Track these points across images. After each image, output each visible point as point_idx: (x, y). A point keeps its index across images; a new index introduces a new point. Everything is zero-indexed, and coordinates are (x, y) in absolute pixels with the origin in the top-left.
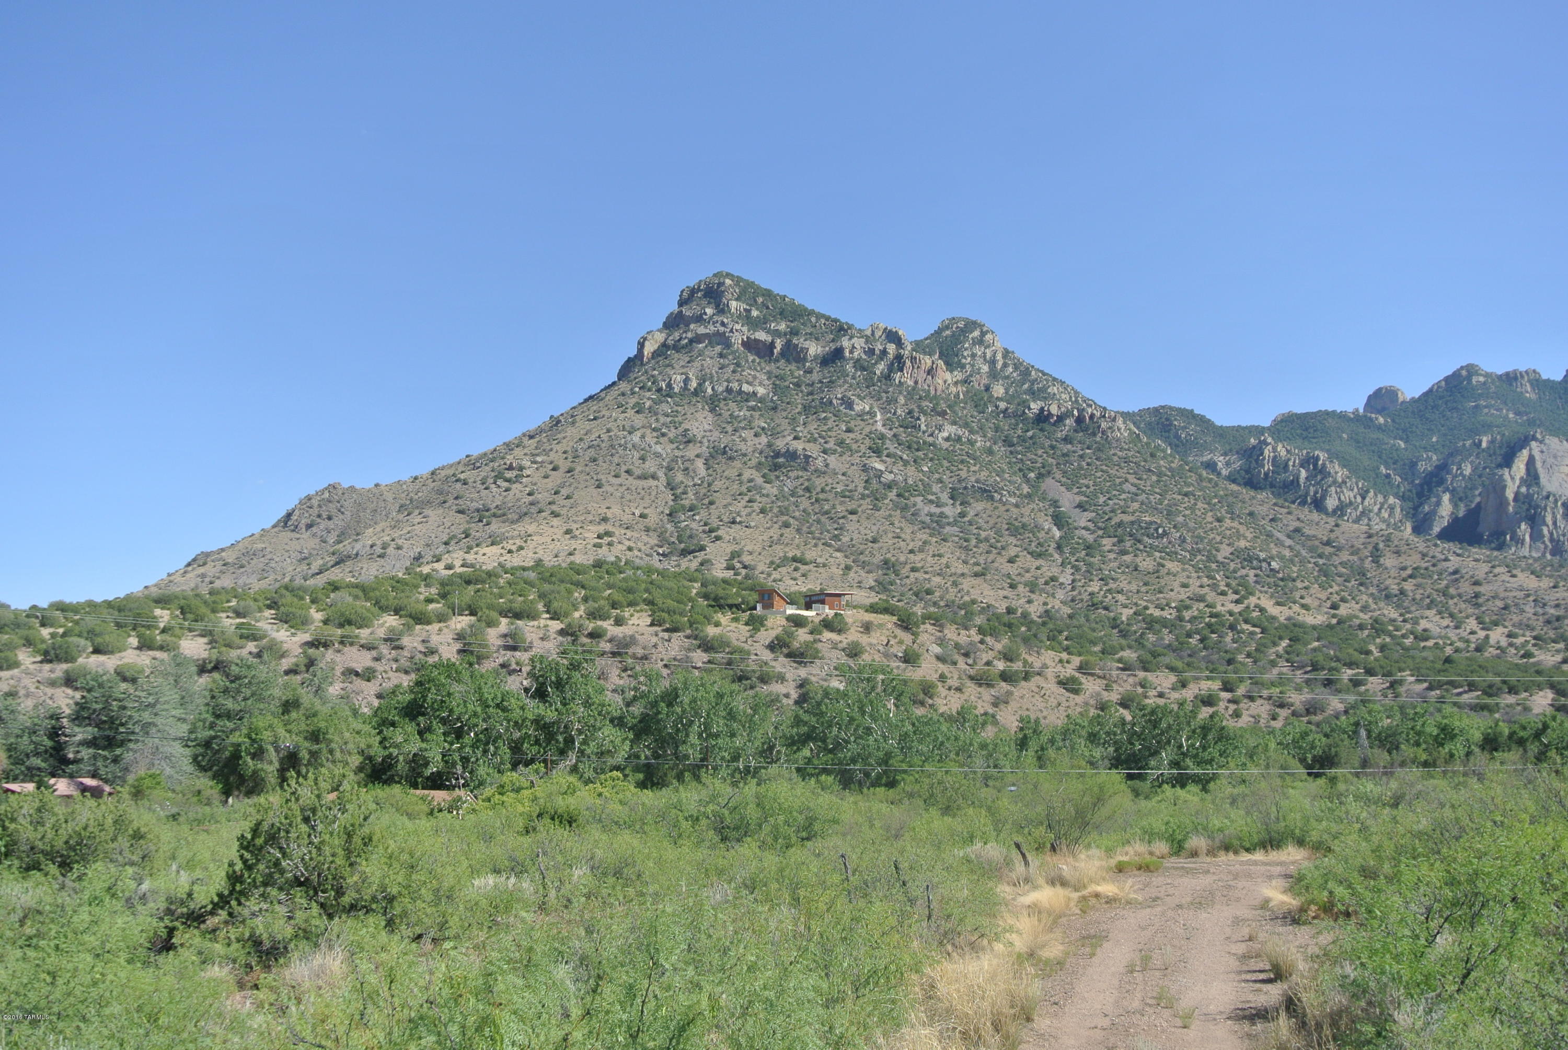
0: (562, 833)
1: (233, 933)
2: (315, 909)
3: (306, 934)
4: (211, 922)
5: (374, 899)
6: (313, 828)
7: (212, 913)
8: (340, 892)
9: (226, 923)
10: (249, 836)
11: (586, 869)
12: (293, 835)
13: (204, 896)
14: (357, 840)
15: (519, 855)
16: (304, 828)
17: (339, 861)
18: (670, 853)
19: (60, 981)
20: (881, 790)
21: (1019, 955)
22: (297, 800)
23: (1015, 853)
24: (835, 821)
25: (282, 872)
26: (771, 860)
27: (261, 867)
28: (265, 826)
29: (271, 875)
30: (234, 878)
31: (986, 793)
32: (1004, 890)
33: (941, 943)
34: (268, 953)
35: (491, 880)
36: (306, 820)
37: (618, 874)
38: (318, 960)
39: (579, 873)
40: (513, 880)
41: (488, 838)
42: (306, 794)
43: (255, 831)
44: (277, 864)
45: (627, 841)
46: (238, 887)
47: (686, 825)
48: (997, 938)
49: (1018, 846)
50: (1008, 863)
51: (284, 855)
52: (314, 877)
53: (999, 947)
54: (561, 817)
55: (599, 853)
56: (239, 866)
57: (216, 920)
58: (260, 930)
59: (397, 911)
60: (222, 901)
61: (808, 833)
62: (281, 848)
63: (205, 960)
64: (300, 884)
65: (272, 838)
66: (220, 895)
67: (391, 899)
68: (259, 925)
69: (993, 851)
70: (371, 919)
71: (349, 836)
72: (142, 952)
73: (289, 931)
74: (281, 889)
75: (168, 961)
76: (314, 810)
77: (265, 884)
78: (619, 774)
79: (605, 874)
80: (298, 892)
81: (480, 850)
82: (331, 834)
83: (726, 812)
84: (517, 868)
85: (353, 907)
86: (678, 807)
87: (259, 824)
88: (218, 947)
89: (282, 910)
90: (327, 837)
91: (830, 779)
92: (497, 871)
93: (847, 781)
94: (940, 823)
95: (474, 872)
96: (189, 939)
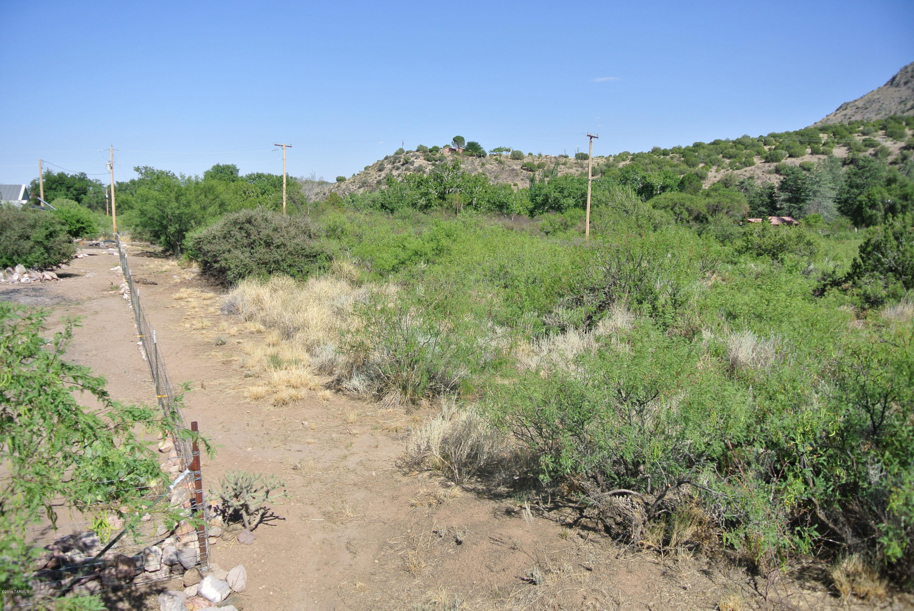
1: (856, 291)
2: (899, 284)
3: (895, 296)
4: (845, 286)
6: (901, 243)
7: (845, 282)
9: (852, 287)
10: (864, 246)
12: (888, 246)
13: (840, 274)
16: (895, 243)
19: (771, 304)
22: (893, 228)
25: (882, 264)
27: (870, 261)
28: (873, 242)
29: (876, 266)
30: (855, 266)
34: (873, 303)
36: (897, 238)
38: (900, 308)
42: (898, 225)
43: (868, 244)
44: (879, 260)
46: (858, 270)
51: (884, 256)
52: (900, 268)
56: (859, 260)
57: (847, 285)
58: (869, 291)
60: (849, 277)
62: (882, 253)
63: (841, 304)
64: (893, 271)
65: (877, 247)
66: (848, 274)
68: (869, 289)
72: (809, 295)
73: (884, 293)
74: (881, 273)
75: (821, 301)
76: (902, 234)
77: (873, 270)
80: (890, 275)
82: (911, 246)
87: (869, 240)
88: (847, 298)
89: (881, 283)
90: (908, 248)
96: (833, 293)
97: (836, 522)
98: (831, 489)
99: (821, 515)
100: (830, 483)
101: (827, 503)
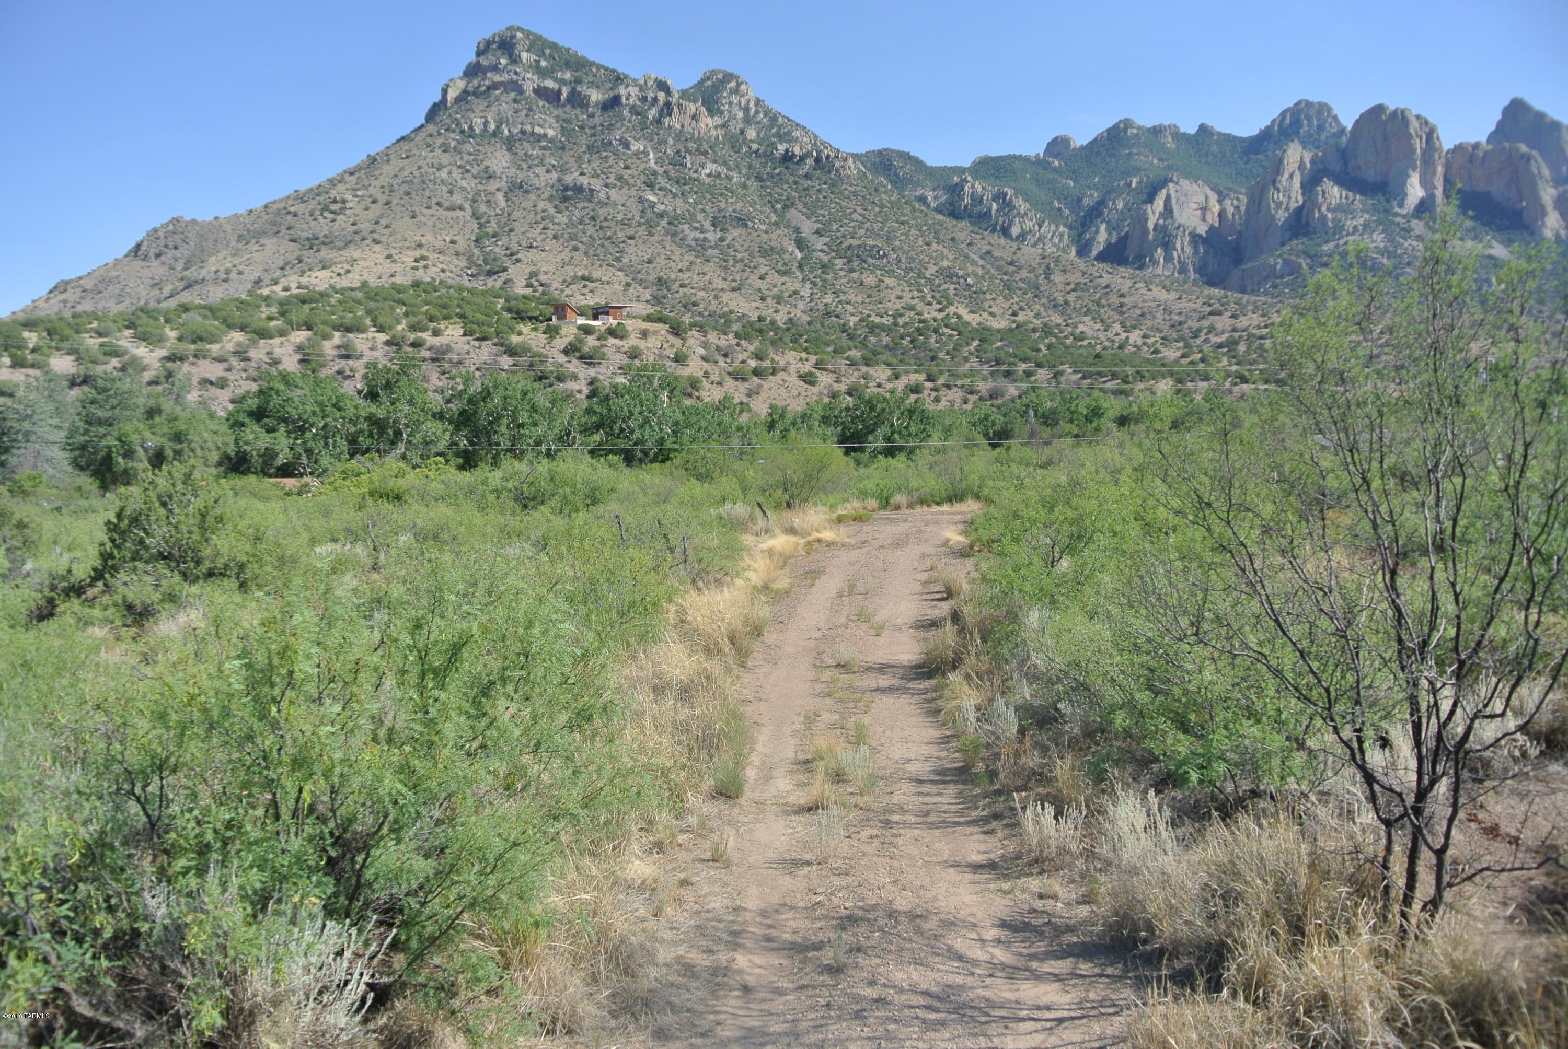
0: (386, 507)
1: (106, 599)
2: (177, 578)
3: (172, 598)
4: (90, 593)
5: (226, 566)
6: (171, 511)
7: (91, 585)
8: (198, 562)
9: (103, 592)
10: (115, 520)
11: (410, 535)
12: (153, 518)
13: (81, 572)
14: (210, 520)
15: (353, 526)
16: (162, 512)
17: (196, 537)
18: (477, 519)
20: (656, 465)
21: (755, 587)
22: (156, 487)
23: (757, 509)
24: (612, 490)
25: (147, 548)
26: (559, 522)
27: (128, 545)
28: (128, 512)
29: (137, 551)
30: (106, 557)
31: (737, 465)
32: (748, 539)
33: (694, 582)
34: (140, 614)
35: (330, 546)
36: (164, 504)
37: (435, 537)
38: (182, 619)
39: (404, 539)
40: (348, 546)
41: (326, 514)
42: (162, 482)
43: (119, 516)
44: (142, 542)
45: (443, 511)
46: (110, 563)
47: (491, 498)
48: (738, 575)
49: (759, 505)
50: (752, 518)
51: (147, 533)
52: (175, 552)
53: (739, 582)
54: (388, 495)
55: (420, 523)
56: (109, 545)
57: (96, 590)
58: (130, 597)
59: (248, 574)
60: (98, 575)
61: (593, 499)
62: (145, 530)
63: (88, 623)
64: (165, 558)
65: (135, 521)
66: (95, 570)
67: (242, 567)
68: (132, 596)
69: (740, 509)
70: (226, 581)
71: (203, 516)
72: (23, 619)
73: (157, 597)
74: (146, 562)
75: (50, 626)
76: (170, 497)
77: (133, 559)
78: (439, 458)
79: (425, 539)
80: (161, 565)
81: (318, 524)
82: (187, 515)
83: (525, 486)
84: (353, 536)
85: (210, 574)
86: (485, 483)
87: (122, 509)
88: (97, 612)
89: (149, 579)
90: (182, 518)
91: (616, 458)
92: (335, 540)
93: (629, 458)
94: (698, 489)
95: (313, 542)
96: (70, 608)
98: (89, 955)
99: (82, 1007)
100: (86, 946)
101: (90, 981)
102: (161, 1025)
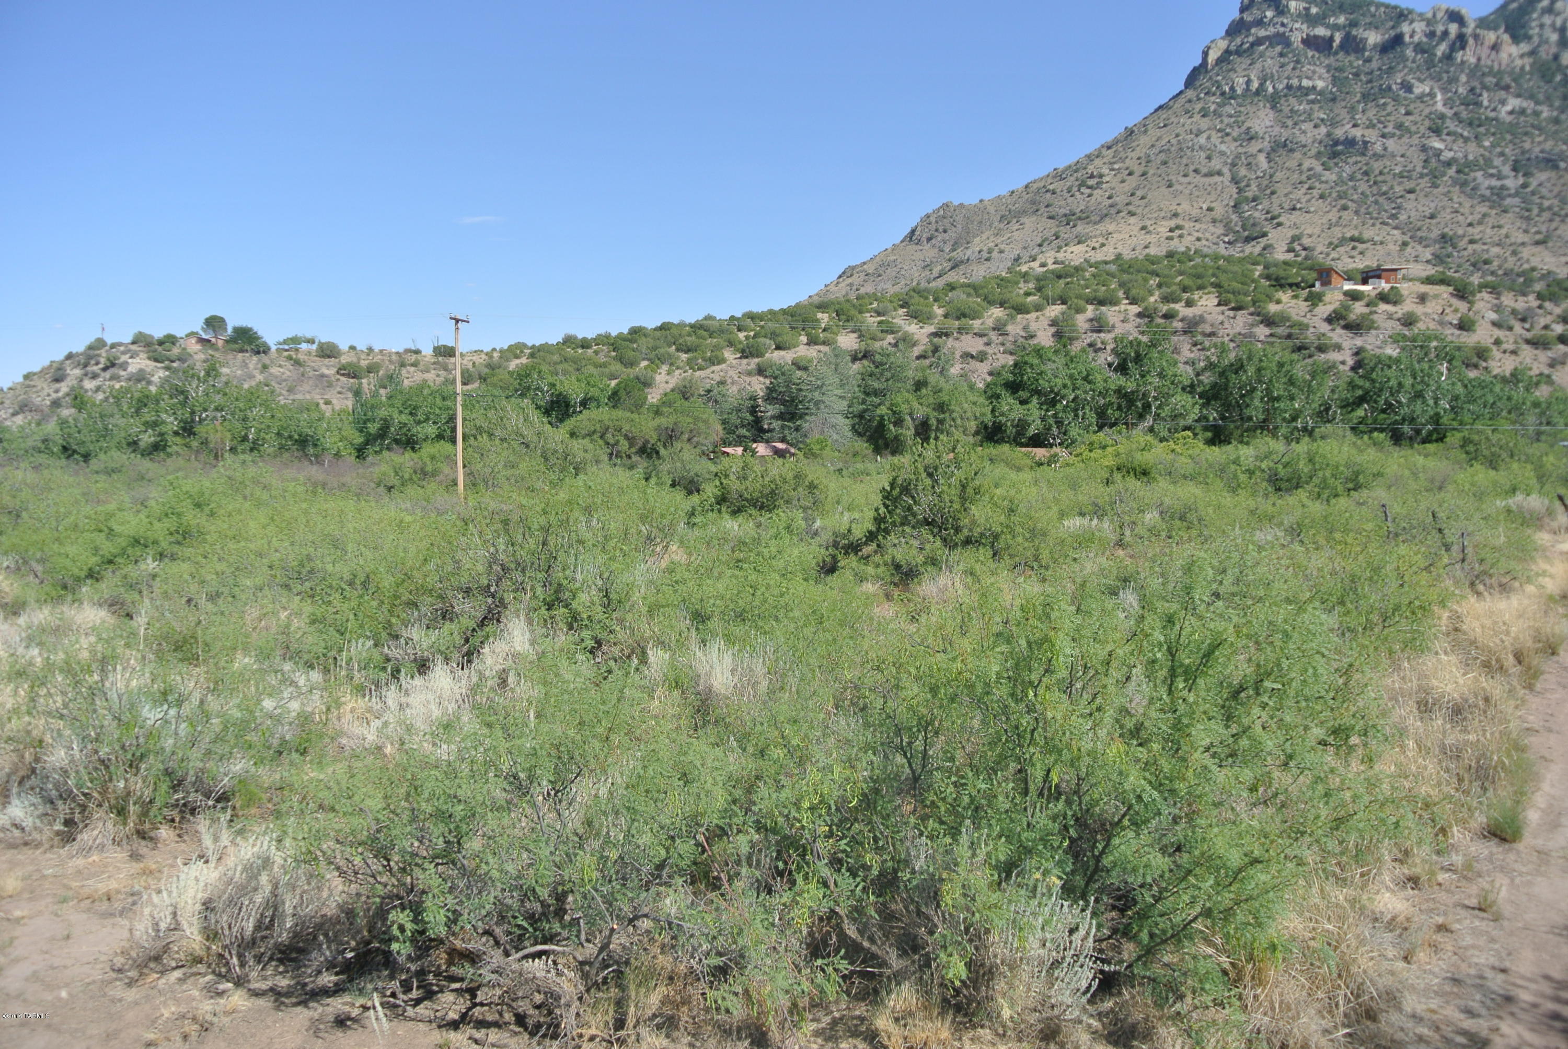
0: (1133, 483)
1: (881, 559)
2: (938, 543)
3: (933, 561)
4: (865, 551)
5: (982, 535)
6: (936, 481)
7: (866, 544)
8: (958, 530)
9: (876, 552)
10: (888, 488)
11: (1156, 514)
12: (920, 488)
13: (859, 533)
14: (970, 490)
15: (1100, 501)
16: (928, 482)
17: (956, 506)
18: (1228, 500)
19: (759, 593)
20: (1431, 447)
21: (1551, 598)
22: (924, 459)
23: (1558, 503)
24: (1379, 474)
25: (914, 515)
26: (1317, 508)
27: (898, 511)
28: (899, 481)
29: (906, 517)
30: (879, 520)
31: (1535, 450)
32: (1543, 538)
33: (1472, 584)
34: (906, 574)
35: (1078, 521)
36: (930, 475)
37: (1182, 518)
38: (942, 580)
39: (1152, 517)
40: (1095, 521)
41: (1074, 486)
42: (930, 454)
43: (892, 485)
44: (909, 509)
45: (1190, 492)
46: (882, 526)
47: (1243, 478)
48: (1529, 580)
49: (1561, 498)
50: (1550, 513)
51: (915, 502)
52: (938, 519)
53: (1530, 589)
54: (1134, 470)
55: (1167, 501)
56: (882, 510)
57: (870, 549)
58: (899, 557)
59: (1001, 544)
60: (871, 536)
61: (1355, 484)
62: (913, 497)
63: (862, 580)
64: (928, 524)
65: (906, 490)
66: (870, 532)
67: (996, 537)
68: (899, 554)
69: (1535, 502)
70: (981, 550)
71: (964, 487)
72: (813, 573)
73: (920, 559)
74: (913, 527)
75: (833, 580)
76: (936, 468)
77: (903, 524)
78: (1189, 433)
79: (1172, 518)
80: (924, 530)
81: (1067, 496)
82: (950, 485)
83: (1280, 467)
84: (1098, 511)
85: (967, 542)
86: (1236, 462)
87: (894, 479)
88: (870, 570)
89: (916, 543)
90: (945, 488)
91: (1382, 436)
92: (1082, 514)
93: (1397, 438)
94: (1481, 474)
95: (1062, 515)
96: (849, 564)
97: (872, 940)
98: (860, 887)
99: (851, 931)
100: (858, 879)
101: (857, 911)
102: (913, 962)
